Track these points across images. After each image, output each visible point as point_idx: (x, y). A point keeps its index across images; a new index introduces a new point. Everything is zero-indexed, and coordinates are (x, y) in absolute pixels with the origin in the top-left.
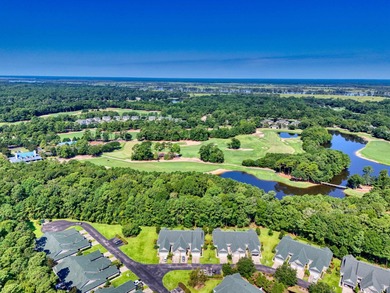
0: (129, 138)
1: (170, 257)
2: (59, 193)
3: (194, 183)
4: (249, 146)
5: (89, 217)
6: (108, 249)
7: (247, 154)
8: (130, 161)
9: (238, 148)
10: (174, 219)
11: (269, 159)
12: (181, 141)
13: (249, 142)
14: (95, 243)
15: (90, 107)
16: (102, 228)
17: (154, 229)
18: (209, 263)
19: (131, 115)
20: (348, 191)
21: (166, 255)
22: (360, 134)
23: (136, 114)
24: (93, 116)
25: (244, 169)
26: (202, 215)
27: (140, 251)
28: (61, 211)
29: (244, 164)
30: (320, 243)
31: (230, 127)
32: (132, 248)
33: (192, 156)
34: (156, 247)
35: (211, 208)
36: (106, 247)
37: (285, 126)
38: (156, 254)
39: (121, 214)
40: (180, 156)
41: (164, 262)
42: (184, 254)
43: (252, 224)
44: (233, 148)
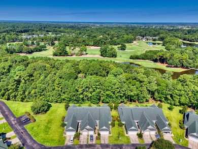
1: (77, 136)
3: (98, 66)
4: (131, 49)
5: (3, 95)
6: (13, 128)
7: (131, 53)
8: (52, 57)
9: (124, 50)
10: (81, 96)
11: (149, 54)
12: (87, 47)
13: (131, 47)
14: (2, 122)
16: (14, 105)
17: (63, 105)
18: (119, 143)
21: (73, 133)
24: (33, 34)
25: (132, 61)
26: (107, 93)
27: (47, 129)
29: (131, 58)
33: (94, 54)
34: (63, 125)
35: (116, 87)
36: (12, 125)
37: (150, 40)
38: (63, 133)
39: (33, 92)
40: (87, 54)
41: (70, 144)
42: (91, 133)
43: (151, 100)
44: (121, 50)
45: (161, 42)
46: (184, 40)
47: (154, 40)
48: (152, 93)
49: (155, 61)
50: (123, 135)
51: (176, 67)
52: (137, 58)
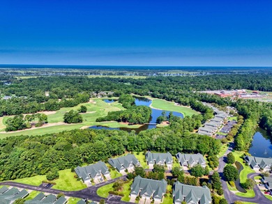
1: (92, 181)
7: (94, 115)
8: (5, 132)
9: (85, 112)
13: (90, 107)
18: (117, 177)
20: (158, 125)
22: (146, 97)
27: (69, 185)
29: (97, 121)
30: (163, 151)
31: (72, 99)
32: (61, 185)
33: (57, 122)
34: (79, 180)
35: (105, 147)
36: (40, 191)
37: (105, 96)
39: (39, 167)
40: (47, 123)
41: (90, 186)
42: (100, 177)
44: (82, 112)
45: (117, 98)
46: (136, 93)
47: (110, 96)
49: (119, 121)
50: (118, 174)
52: (103, 120)
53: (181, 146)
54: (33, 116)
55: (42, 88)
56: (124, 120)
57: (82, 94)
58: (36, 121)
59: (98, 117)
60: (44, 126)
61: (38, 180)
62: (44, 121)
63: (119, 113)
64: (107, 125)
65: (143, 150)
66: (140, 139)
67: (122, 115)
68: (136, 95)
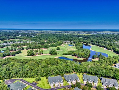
0: (23, 49)
1: (54, 85)
2: (9, 70)
3: (54, 61)
4: (62, 49)
5: (22, 77)
6: (33, 86)
7: (62, 51)
8: (26, 56)
9: (59, 50)
11: (70, 53)
12: (41, 49)
13: (61, 48)
14: (27, 85)
15: (3, 39)
16: (27, 80)
18: (66, 85)
19: (20, 41)
20: (93, 60)
23: (22, 41)
24: (7, 42)
25: (64, 56)
26: (60, 71)
28: (11, 76)
29: (63, 54)
30: (93, 75)
31: (55, 44)
32: (41, 85)
33: (47, 53)
34: (48, 83)
35: (62, 69)
36: (31, 86)
37: (69, 43)
38: (49, 85)
39: (33, 74)
40: (43, 53)
41: (53, 88)
42: (58, 84)
43: (73, 72)
44: (58, 50)
45: (74, 44)
46: (84, 42)
47: (71, 43)
48: (73, 70)
49: (73, 55)
50: (67, 83)
51: (81, 58)
52: (66, 54)
53: (104, 73)
54: (37, 50)
55: (44, 39)
56: (76, 55)
57: (59, 42)
58: (39, 52)
59: (64, 53)
60: (41, 55)
61: (32, 80)
62: (41, 53)
63: (73, 52)
64: (67, 57)
65: (82, 72)
66: (81, 67)
67: (74, 53)
68: (84, 43)
